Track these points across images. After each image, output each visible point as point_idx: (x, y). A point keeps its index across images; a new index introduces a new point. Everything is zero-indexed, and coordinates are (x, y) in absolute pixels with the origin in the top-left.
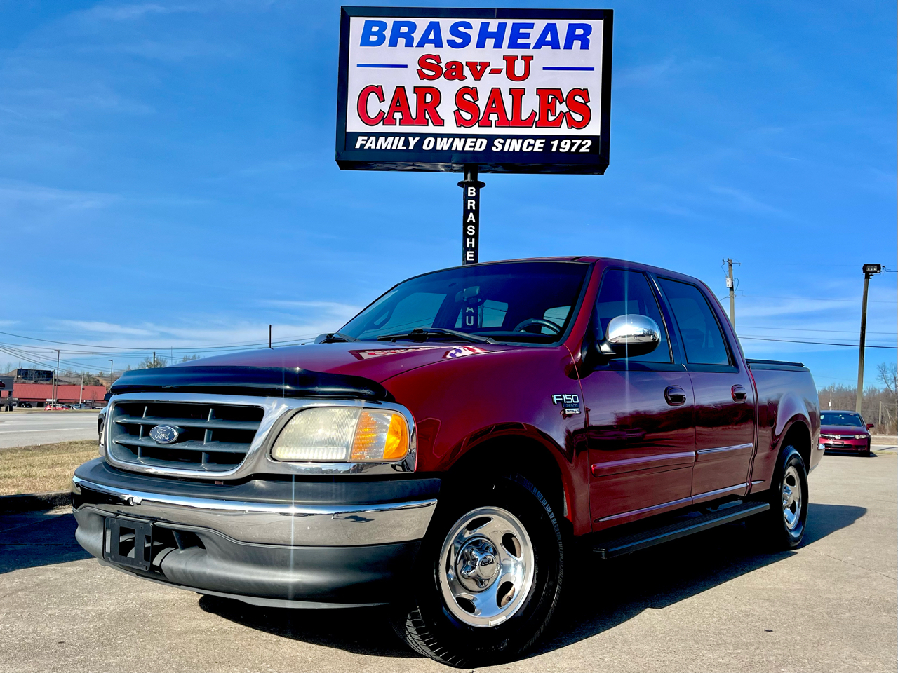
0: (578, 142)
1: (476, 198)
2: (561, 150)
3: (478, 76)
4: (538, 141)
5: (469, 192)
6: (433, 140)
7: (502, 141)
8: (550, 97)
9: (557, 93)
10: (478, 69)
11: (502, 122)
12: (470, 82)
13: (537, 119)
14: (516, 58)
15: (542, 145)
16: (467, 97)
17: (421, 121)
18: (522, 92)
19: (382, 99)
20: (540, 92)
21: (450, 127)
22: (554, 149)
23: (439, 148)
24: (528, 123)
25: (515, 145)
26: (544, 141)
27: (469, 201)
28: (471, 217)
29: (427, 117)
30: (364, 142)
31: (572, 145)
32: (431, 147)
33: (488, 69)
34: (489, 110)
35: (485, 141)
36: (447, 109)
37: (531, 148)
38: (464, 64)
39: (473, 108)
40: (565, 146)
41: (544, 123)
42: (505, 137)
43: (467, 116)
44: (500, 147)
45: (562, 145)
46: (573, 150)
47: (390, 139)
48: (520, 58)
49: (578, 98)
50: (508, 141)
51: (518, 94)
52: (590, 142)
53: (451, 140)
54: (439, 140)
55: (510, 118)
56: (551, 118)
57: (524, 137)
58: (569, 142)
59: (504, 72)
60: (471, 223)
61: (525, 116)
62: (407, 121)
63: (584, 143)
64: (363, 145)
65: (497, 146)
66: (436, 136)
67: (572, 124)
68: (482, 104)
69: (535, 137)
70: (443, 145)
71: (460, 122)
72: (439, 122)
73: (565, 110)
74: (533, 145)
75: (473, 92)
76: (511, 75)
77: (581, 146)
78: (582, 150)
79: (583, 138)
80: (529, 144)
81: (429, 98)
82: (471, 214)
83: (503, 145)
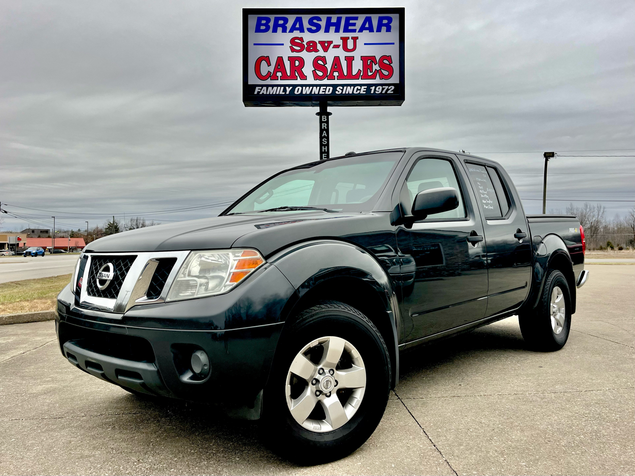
0: (387, 87)
1: (327, 122)
2: (377, 92)
3: (326, 49)
4: (363, 87)
5: (323, 118)
6: (300, 88)
7: (341, 88)
8: (369, 61)
9: (373, 59)
10: (326, 45)
11: (341, 77)
12: (321, 53)
13: (362, 74)
14: (348, 38)
15: (365, 90)
16: (320, 62)
17: (293, 77)
18: (352, 58)
19: (269, 64)
20: (363, 58)
21: (310, 80)
22: (372, 92)
23: (304, 93)
24: (356, 77)
25: (349, 90)
26: (366, 87)
27: (323, 124)
28: (324, 134)
29: (297, 75)
30: (260, 90)
31: (383, 89)
32: (300, 92)
33: (332, 45)
34: (333, 69)
35: (331, 88)
36: (308, 69)
37: (358, 92)
38: (318, 43)
39: (323, 69)
40: (379, 90)
41: (366, 77)
42: (343, 86)
43: (320, 74)
44: (341, 91)
45: (377, 89)
46: (384, 92)
47: (275, 88)
48: (350, 38)
49: (385, 61)
50: (345, 88)
51: (350, 60)
52: (393, 87)
53: (311, 88)
54: (304, 88)
55: (345, 74)
56: (370, 74)
57: (355, 85)
58: (381, 87)
59: (341, 46)
60: (325, 136)
61: (354, 72)
62: (284, 77)
63: (390, 88)
64: (259, 92)
65: (339, 91)
66: (302, 86)
67: (382, 77)
68: (329, 66)
69: (361, 85)
70: (307, 91)
71: (316, 77)
72: (304, 77)
73: (378, 68)
74: (360, 90)
75: (323, 59)
76: (345, 48)
77: (388, 90)
78: (389, 92)
79: (389, 85)
80: (358, 89)
81: (297, 63)
82: (325, 132)
83: (342, 90)
